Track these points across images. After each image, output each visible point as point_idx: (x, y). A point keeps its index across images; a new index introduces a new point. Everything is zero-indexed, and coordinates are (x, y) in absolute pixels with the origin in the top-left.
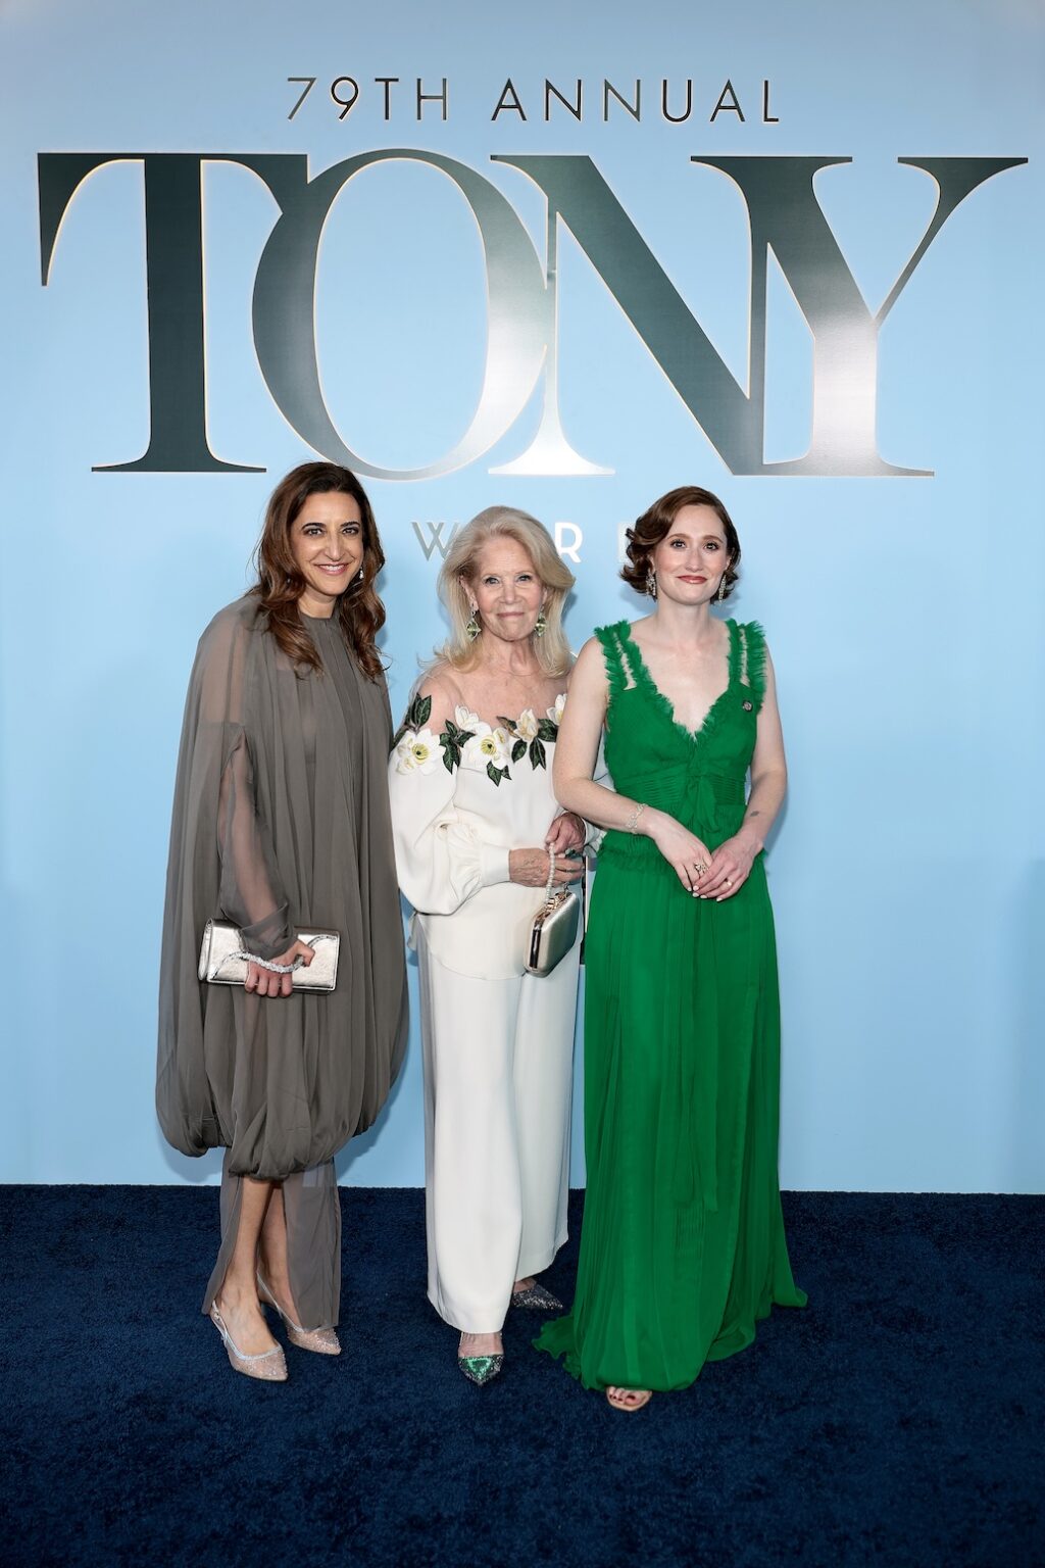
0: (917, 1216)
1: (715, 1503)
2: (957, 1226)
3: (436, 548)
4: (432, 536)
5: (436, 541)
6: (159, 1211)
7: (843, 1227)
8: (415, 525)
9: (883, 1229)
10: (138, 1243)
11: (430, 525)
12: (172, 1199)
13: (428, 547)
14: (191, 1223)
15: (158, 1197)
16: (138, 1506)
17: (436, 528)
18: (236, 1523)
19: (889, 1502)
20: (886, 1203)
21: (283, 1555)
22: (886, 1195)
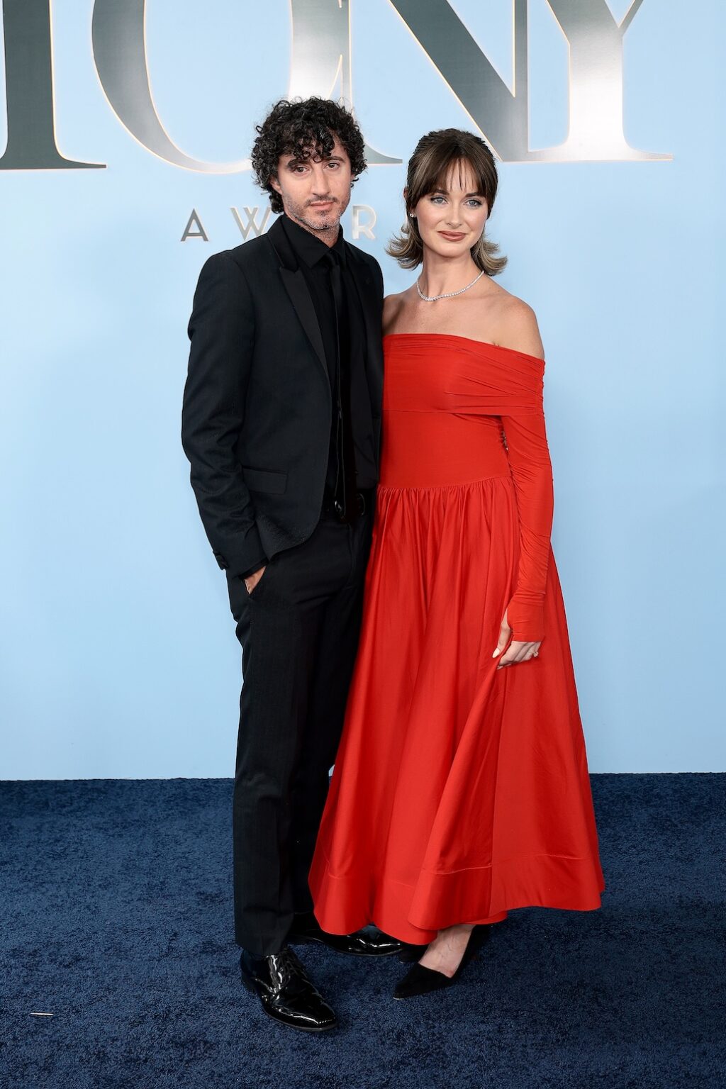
0: (675, 791)
1: (511, 1027)
2: (710, 799)
3: (251, 228)
4: (248, 221)
5: (251, 224)
6: (26, 801)
7: (613, 801)
8: (233, 210)
9: (648, 802)
10: (8, 826)
11: (246, 210)
12: (36, 791)
13: (245, 229)
14: (53, 810)
15: (24, 790)
16: (15, 1039)
17: (251, 213)
18: (99, 1052)
19: (661, 1024)
20: (648, 781)
21: (140, 1077)
22: (648, 774)
